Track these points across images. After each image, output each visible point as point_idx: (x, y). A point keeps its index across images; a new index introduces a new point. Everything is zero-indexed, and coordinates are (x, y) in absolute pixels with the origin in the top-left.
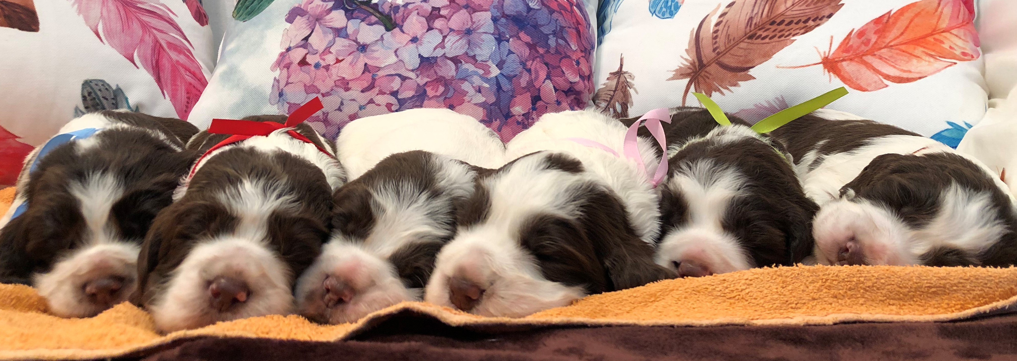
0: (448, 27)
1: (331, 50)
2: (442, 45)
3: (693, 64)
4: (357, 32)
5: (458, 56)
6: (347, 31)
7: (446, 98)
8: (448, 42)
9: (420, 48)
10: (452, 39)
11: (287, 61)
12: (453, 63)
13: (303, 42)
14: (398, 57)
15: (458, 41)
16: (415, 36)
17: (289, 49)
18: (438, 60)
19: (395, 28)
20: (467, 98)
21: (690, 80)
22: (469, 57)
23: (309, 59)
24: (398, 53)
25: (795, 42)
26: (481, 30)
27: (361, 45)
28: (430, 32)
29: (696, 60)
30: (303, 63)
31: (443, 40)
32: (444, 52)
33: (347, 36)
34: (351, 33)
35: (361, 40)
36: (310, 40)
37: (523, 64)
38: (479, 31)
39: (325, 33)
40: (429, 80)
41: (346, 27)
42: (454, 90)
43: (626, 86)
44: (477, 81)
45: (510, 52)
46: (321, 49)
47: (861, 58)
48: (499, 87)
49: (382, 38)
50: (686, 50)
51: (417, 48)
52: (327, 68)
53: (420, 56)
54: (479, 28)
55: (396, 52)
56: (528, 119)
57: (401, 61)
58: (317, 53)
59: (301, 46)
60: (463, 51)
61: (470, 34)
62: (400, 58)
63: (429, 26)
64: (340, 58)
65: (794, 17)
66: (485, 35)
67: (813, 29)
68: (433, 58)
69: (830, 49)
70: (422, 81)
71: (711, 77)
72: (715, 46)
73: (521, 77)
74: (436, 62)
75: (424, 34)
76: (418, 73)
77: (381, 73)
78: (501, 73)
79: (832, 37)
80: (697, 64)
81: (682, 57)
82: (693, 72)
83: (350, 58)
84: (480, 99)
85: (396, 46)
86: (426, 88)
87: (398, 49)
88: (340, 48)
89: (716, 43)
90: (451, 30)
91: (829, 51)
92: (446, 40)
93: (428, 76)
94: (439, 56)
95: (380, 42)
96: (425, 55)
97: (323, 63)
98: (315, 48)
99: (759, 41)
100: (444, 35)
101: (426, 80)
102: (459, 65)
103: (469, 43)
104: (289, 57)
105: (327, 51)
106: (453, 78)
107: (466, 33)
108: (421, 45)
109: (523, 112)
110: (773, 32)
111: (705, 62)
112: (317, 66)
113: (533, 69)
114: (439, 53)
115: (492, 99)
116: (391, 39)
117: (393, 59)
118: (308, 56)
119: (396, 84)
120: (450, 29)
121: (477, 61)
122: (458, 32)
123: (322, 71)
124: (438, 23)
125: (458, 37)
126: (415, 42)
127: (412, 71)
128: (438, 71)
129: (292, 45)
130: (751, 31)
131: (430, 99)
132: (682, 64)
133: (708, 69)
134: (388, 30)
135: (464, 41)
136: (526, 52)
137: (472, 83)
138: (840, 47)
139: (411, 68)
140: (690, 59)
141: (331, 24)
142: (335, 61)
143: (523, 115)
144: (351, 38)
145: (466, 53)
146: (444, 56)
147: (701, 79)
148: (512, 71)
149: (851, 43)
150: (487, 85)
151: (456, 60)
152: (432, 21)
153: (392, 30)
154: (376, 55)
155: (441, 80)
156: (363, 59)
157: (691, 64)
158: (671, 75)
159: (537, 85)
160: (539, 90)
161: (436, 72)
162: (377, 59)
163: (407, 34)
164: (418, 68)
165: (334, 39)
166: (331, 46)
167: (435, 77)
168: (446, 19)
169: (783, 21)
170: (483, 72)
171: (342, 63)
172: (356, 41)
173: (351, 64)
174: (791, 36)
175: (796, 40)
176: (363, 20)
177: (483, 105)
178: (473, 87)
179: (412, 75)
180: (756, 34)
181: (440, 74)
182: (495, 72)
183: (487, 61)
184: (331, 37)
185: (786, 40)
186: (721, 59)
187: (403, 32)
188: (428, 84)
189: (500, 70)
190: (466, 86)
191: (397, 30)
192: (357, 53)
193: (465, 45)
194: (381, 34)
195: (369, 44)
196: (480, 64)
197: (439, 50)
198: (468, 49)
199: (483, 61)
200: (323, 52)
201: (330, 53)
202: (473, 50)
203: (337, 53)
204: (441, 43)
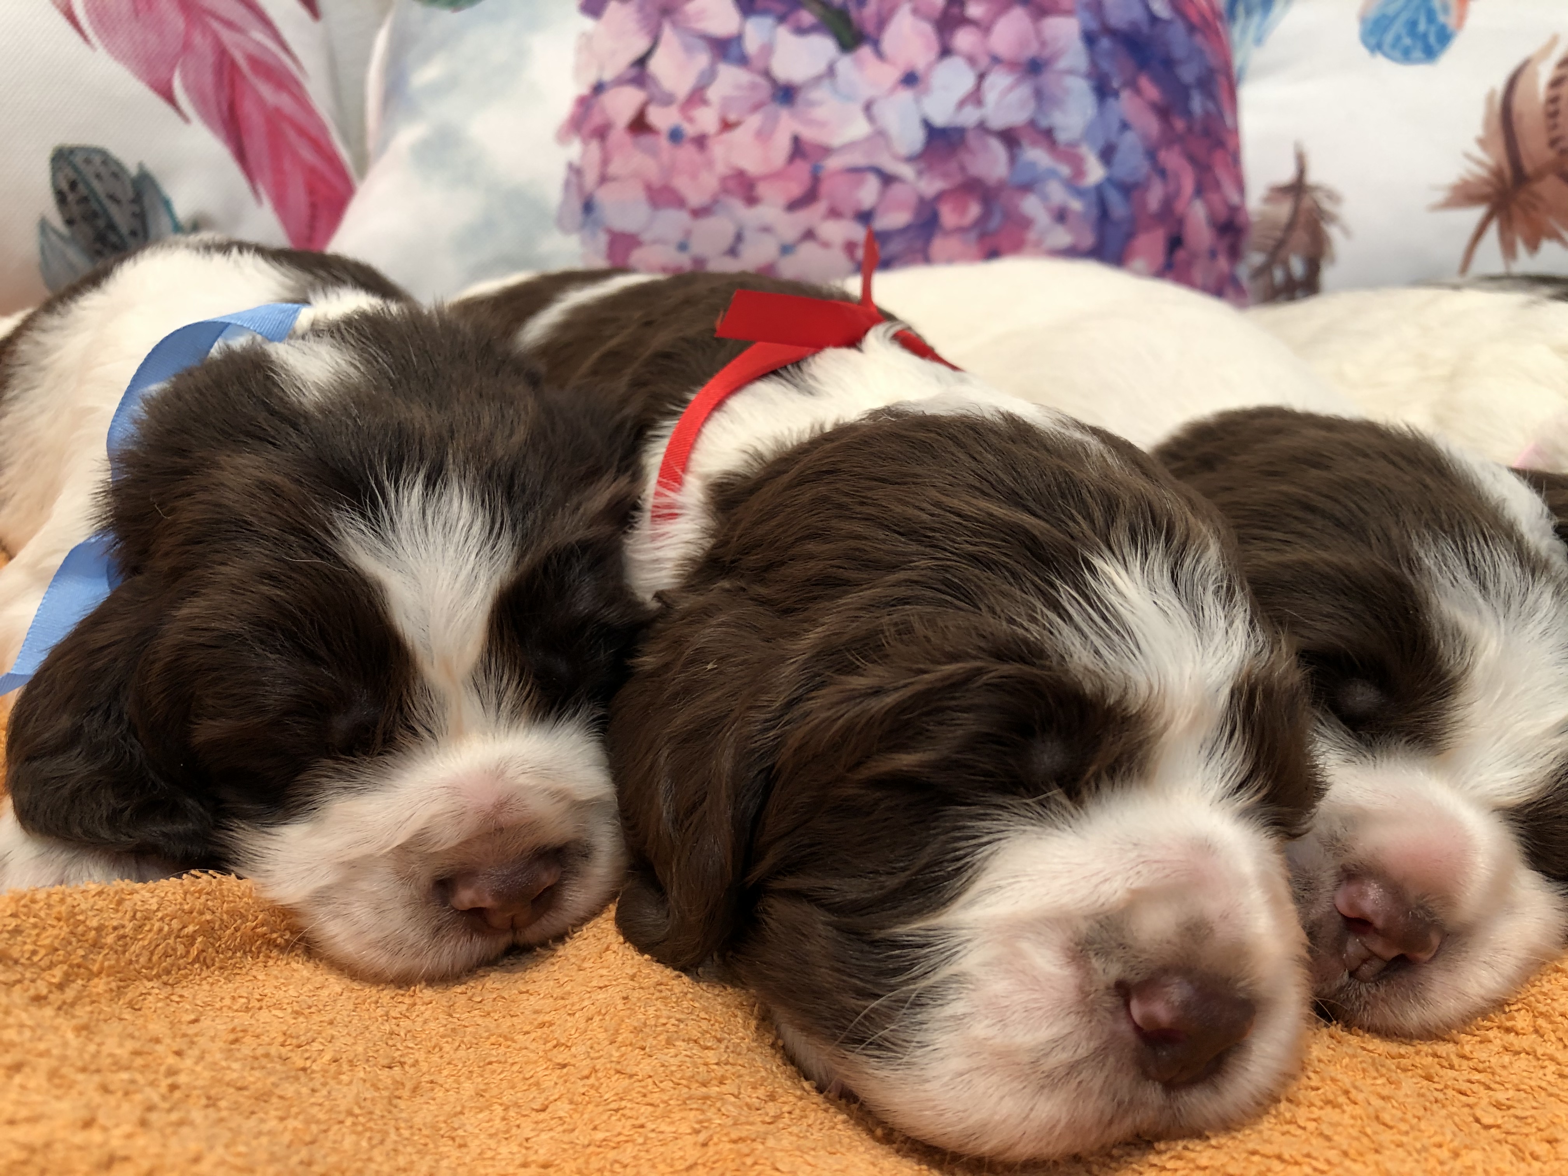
0: (988, 52)
1: (707, 96)
3: (1498, 173)
4: (768, 49)
5: (1013, 129)
6: (743, 47)
7: (983, 233)
9: (924, 101)
11: (596, 119)
13: (634, 72)
17: (599, 88)
18: (969, 135)
19: (861, 44)
20: (1032, 235)
21: (1489, 212)
22: (1039, 131)
24: (873, 112)
26: (1063, 64)
27: (781, 88)
29: (1506, 166)
30: (640, 125)
32: (981, 117)
33: (743, 61)
36: (655, 64)
39: (688, 49)
41: (741, 36)
42: (1004, 212)
43: (1317, 218)
48: (1103, 213)
50: (1478, 139)
51: (917, 101)
54: (1056, 59)
55: (868, 108)
58: (671, 103)
60: (1026, 116)
61: (1038, 73)
62: (879, 126)
63: (942, 44)
70: (930, 186)
71: (1541, 205)
72: (1555, 134)
74: (963, 141)
75: (931, 66)
76: (922, 165)
80: (1508, 174)
81: (1469, 156)
82: (1497, 193)
83: (754, 121)
84: (1062, 238)
85: (866, 92)
86: (939, 206)
87: (871, 102)
88: (731, 92)
89: (1555, 126)
93: (944, 177)
95: (826, 83)
96: (938, 123)
98: (667, 88)
100: (979, 71)
101: (940, 184)
105: (698, 97)
106: (1001, 186)
111: (1529, 170)
113: (1169, 169)
115: (1087, 240)
116: (854, 76)
117: (859, 128)
118: (650, 109)
119: (869, 192)
120: (992, 55)
121: (1055, 144)
123: (687, 153)
124: (964, 39)
125: (1011, 79)
126: (913, 87)
129: (607, 75)
131: (948, 233)
132: (1469, 171)
133: (1536, 187)
134: (844, 48)
135: (1025, 92)
136: (1154, 125)
137: (1045, 198)
140: (1491, 162)
141: (702, 24)
144: (754, 66)
147: (1516, 210)
150: (1078, 206)
152: (948, 33)
153: (856, 49)
155: (974, 187)
156: (786, 127)
157: (1492, 173)
158: (1440, 196)
159: (1178, 209)
160: (1181, 221)
162: (822, 124)
165: (714, 66)
166: (706, 87)
167: (961, 180)
168: (981, 28)
176: (781, 20)
178: (1047, 208)
179: (907, 171)
183: (1078, 143)
184: (703, 59)
188: (944, 197)
189: (1107, 167)
190: (1031, 205)
191: (865, 51)
192: (772, 108)
193: (1029, 102)
194: (828, 60)
195: (801, 87)
196: (1062, 151)
197: (969, 110)
198: (1036, 111)
199: (1069, 145)
200: (689, 101)
201: (706, 103)
202: (1046, 115)
203: (723, 106)
204: (973, 93)
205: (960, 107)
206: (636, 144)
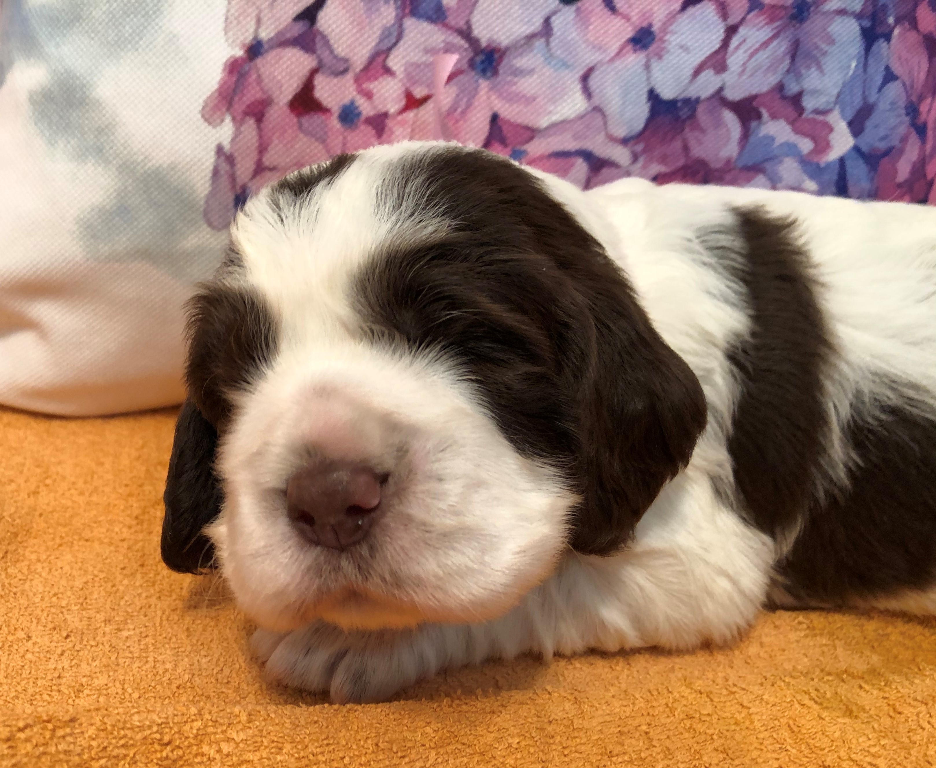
1: (390, 63)
2: (718, 59)
5: (755, 97)
8: (737, 49)
9: (654, 64)
10: (750, 36)
12: (736, 120)
14: (590, 96)
15: (764, 45)
16: (645, 25)
17: (255, 50)
22: (785, 98)
23: (323, 88)
28: (689, 11)
30: (304, 102)
31: (725, 44)
32: (719, 85)
34: (452, 4)
35: (483, 32)
36: (327, 18)
37: (912, 110)
38: (826, 7)
40: (665, 169)
44: (791, 172)
45: (889, 76)
46: (359, 58)
49: (547, 28)
52: (379, 120)
53: (651, 93)
55: (585, 78)
57: (598, 109)
58: (345, 71)
59: (293, 42)
61: (800, 20)
62: (598, 101)
64: (418, 94)
66: (838, 19)
68: (687, 101)
73: (901, 152)
74: (692, 116)
75: (671, 19)
76: (639, 145)
77: (535, 148)
78: (857, 148)
83: (447, 95)
85: (587, 58)
90: (753, 5)
92: (734, 42)
94: (703, 97)
95: (540, 43)
96: (667, 93)
97: (367, 109)
98: (341, 50)
100: (732, 21)
102: (754, 123)
103: (794, 50)
104: (259, 79)
105: (377, 64)
106: (728, 166)
107: (790, 17)
108: (660, 57)
112: (348, 115)
114: (706, 86)
116: (573, 34)
117: (575, 103)
118: (318, 80)
121: (801, 112)
122: (772, 12)
126: (645, 47)
127: (625, 141)
128: (692, 143)
129: (264, 33)
139: (622, 133)
142: (404, 100)
146: (718, 99)
148: (881, 140)
151: (747, 110)
154: (526, 85)
161: (686, 147)
162: (529, 100)
163: (624, 16)
164: (641, 134)
166: (389, 50)
170: (813, 148)
171: (423, 111)
172: (466, 34)
173: (450, 113)
181: (697, 151)
182: (842, 142)
183: (828, 111)
187: (611, 11)
192: (468, 79)
193: (782, 60)
194: (545, 12)
195: (507, 49)
196: (808, 120)
197: (708, 75)
198: (788, 71)
199: (817, 112)
200: (367, 68)
201: (388, 71)
202: (798, 77)
203: (409, 75)
204: (717, 52)
205: (698, 71)
206: (300, 126)
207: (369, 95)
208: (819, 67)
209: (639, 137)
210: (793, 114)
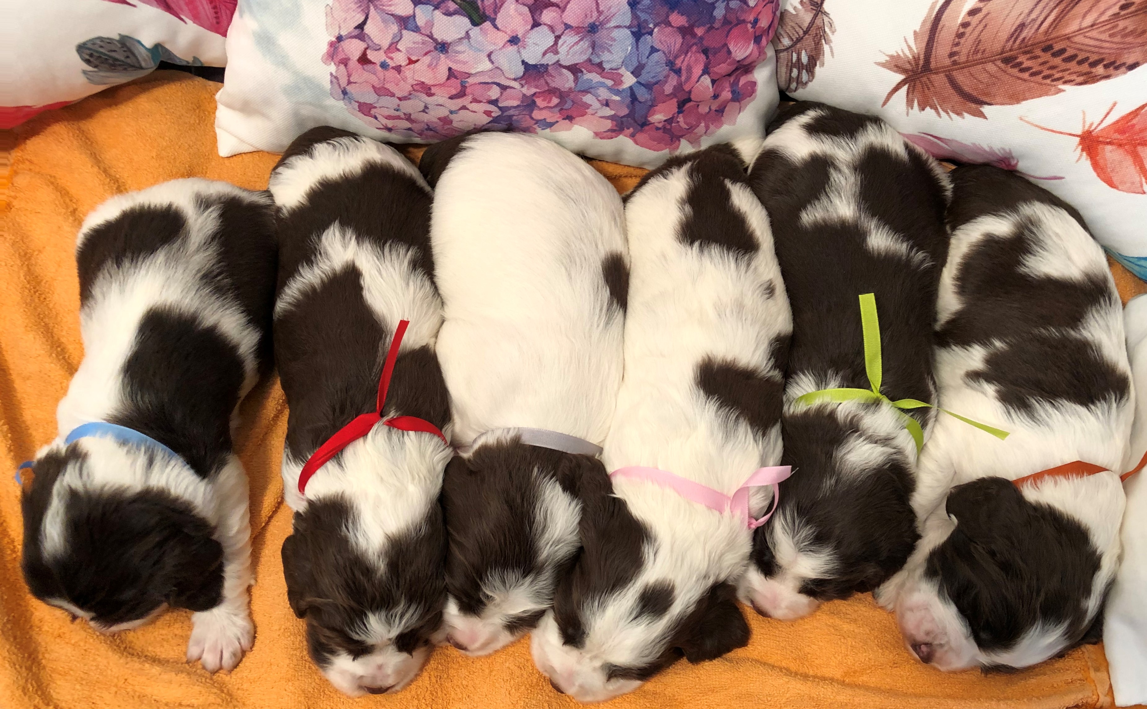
0: (563, 22)
1: (399, 47)
2: (554, 49)
3: (916, 59)
4: (430, 24)
5: (577, 64)
6: (416, 22)
7: (562, 109)
8: (562, 45)
9: (522, 51)
10: (569, 40)
11: (341, 56)
12: (570, 73)
13: (357, 32)
14: (493, 63)
15: (577, 43)
16: (514, 35)
17: (340, 39)
18: (549, 68)
19: (485, 21)
20: (589, 111)
21: (905, 79)
22: (593, 64)
23: (371, 55)
24: (493, 57)
25: (1062, 94)
26: (612, 24)
27: (440, 44)
28: (536, 29)
29: (922, 57)
30: (364, 60)
31: (556, 43)
32: (557, 59)
33: (417, 29)
34: (423, 25)
35: (439, 36)
36: (369, 29)
37: (670, 64)
38: (608, 26)
39: (385, 21)
40: (538, 90)
41: (414, 16)
42: (573, 101)
43: (821, 36)
44: (604, 94)
45: (653, 50)
46: (385, 44)
47: (1135, 147)
48: (634, 98)
49: (467, 35)
50: (915, 32)
51: (519, 52)
52: (398, 69)
53: (523, 62)
54: (609, 21)
55: (489, 56)
56: (670, 124)
57: (497, 68)
58: (380, 49)
59: (355, 37)
60: (585, 57)
61: (595, 33)
62: (496, 65)
63: (534, 19)
64: (414, 58)
65: (1081, 50)
66: (616, 30)
67: (1098, 80)
68: (542, 65)
69: (1102, 121)
70: (529, 91)
71: (932, 89)
72: (955, 49)
73: (666, 82)
74: (546, 71)
75: (527, 32)
76: (523, 82)
77: (471, 80)
78: (638, 82)
79: (1115, 104)
80: (921, 62)
81: (906, 41)
82: (912, 71)
83: (427, 59)
84: (608, 112)
85: (488, 48)
86: (534, 98)
87: (491, 53)
88: (411, 45)
89: (958, 44)
90: (567, 26)
91: (1099, 124)
92: (560, 42)
93: (536, 87)
94: (550, 63)
95: (465, 41)
96: (531, 62)
97: (392, 64)
98: (376, 41)
99: (1015, 71)
100: (557, 33)
101: (533, 90)
102: (580, 74)
103: (593, 46)
104: (343, 51)
105: (393, 47)
106: (571, 90)
107: (589, 31)
108: (524, 48)
109: (665, 118)
110: (1040, 65)
111: (933, 65)
112: (384, 66)
113: (684, 68)
114: (550, 59)
115: (624, 111)
116: (480, 38)
117: (486, 65)
118: (369, 52)
119: (494, 93)
120: (566, 24)
121: (604, 69)
122: (577, 30)
123: (391, 74)
124: (548, 16)
125: (576, 38)
126: (516, 44)
127: (515, 80)
128: (549, 81)
129: (344, 33)
130: (1011, 50)
131: (541, 109)
132: (903, 52)
133: (933, 77)
134: (475, 24)
135: (585, 44)
136: (676, 42)
137: (597, 97)
138: (1117, 122)
139: (513, 76)
140: (916, 51)
141: (392, 8)
142: (408, 61)
143: (665, 121)
144: (423, 31)
145: (589, 60)
146: (558, 64)
147: (919, 85)
148: (653, 77)
149: (1134, 121)
150: (617, 98)
151: (574, 69)
152: (538, 13)
153: (481, 24)
154: (461, 57)
155: (553, 91)
156: (444, 63)
157: (914, 57)
158: (884, 59)
159: (687, 88)
160: (690, 92)
161: (547, 83)
162: (465, 63)
163: (503, 31)
164: (522, 77)
165: (400, 31)
166: (398, 42)
167: (546, 88)
168: (560, 8)
169: (1063, 51)
170: (613, 83)
171: (417, 64)
172: (431, 37)
173: (429, 66)
174: (1061, 81)
175: (1063, 91)
176: (436, 7)
177: (612, 118)
178: (598, 100)
179: (515, 84)
180: (1016, 58)
181: (553, 85)
182: (629, 80)
183: (619, 69)
184: (394, 28)
185: (1052, 85)
186: (954, 73)
187: (498, 29)
188: (537, 95)
189: (636, 77)
190: (588, 99)
191: (487, 24)
192: (435, 54)
193: (586, 50)
194: (466, 29)
195: (451, 43)
196: (607, 73)
197: (549, 55)
198: (592, 53)
199: (611, 69)
200: (389, 49)
201: (398, 50)
202: (598, 56)
203: (407, 51)
204: (552, 46)
205: (544, 54)
206: (364, 69)
207: (392, 59)
208: (609, 51)
209: (522, 78)
210: (600, 71)
